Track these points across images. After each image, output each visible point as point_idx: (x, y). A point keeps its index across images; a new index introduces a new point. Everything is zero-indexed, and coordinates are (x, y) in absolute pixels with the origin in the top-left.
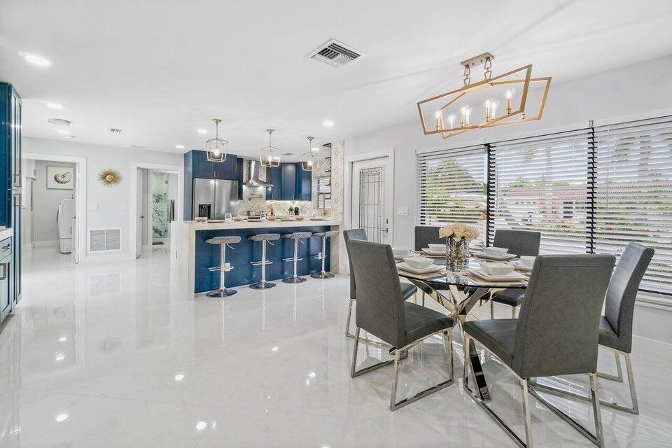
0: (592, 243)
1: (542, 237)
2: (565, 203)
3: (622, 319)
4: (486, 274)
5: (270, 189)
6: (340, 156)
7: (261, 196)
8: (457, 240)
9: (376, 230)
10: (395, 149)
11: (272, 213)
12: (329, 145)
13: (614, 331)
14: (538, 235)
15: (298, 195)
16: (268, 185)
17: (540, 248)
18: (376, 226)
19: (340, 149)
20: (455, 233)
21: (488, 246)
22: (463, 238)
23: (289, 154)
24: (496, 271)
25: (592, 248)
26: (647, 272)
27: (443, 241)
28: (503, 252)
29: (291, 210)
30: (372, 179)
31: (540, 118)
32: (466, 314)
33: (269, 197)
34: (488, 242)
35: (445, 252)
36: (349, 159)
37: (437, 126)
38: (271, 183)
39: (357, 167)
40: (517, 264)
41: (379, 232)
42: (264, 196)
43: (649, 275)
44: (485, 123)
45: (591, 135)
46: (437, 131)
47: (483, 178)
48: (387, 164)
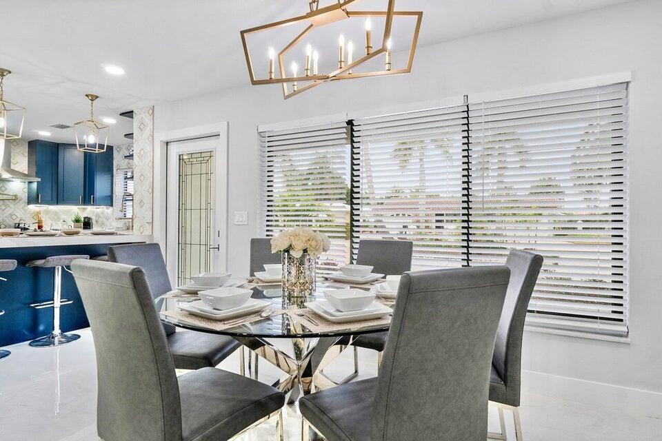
0: (468, 254)
1: (414, 249)
2: (437, 215)
3: (509, 358)
4: (332, 311)
5: (35, 186)
6: (147, 132)
7: (15, 198)
8: (296, 254)
9: (203, 248)
10: (228, 123)
11: (40, 227)
12: (129, 114)
13: (501, 378)
14: (410, 245)
15: (88, 197)
16: (31, 179)
17: (412, 263)
18: (203, 242)
19: (148, 121)
20: (294, 243)
21: (352, 263)
22: (305, 251)
23: (63, 127)
24: (350, 303)
25: (468, 260)
26: (536, 288)
27: (276, 259)
28: (366, 272)
29: (77, 221)
30: (196, 169)
31: (409, 70)
32: (311, 376)
33: (33, 199)
34: (352, 258)
35: (280, 277)
36: (161, 137)
37: (271, 72)
38: (37, 176)
39: (174, 151)
40: (382, 288)
41: (207, 251)
42: (25, 197)
43: (540, 291)
44: (338, 71)
45: (465, 128)
46: (270, 81)
47: (344, 168)
48: (218, 146)
